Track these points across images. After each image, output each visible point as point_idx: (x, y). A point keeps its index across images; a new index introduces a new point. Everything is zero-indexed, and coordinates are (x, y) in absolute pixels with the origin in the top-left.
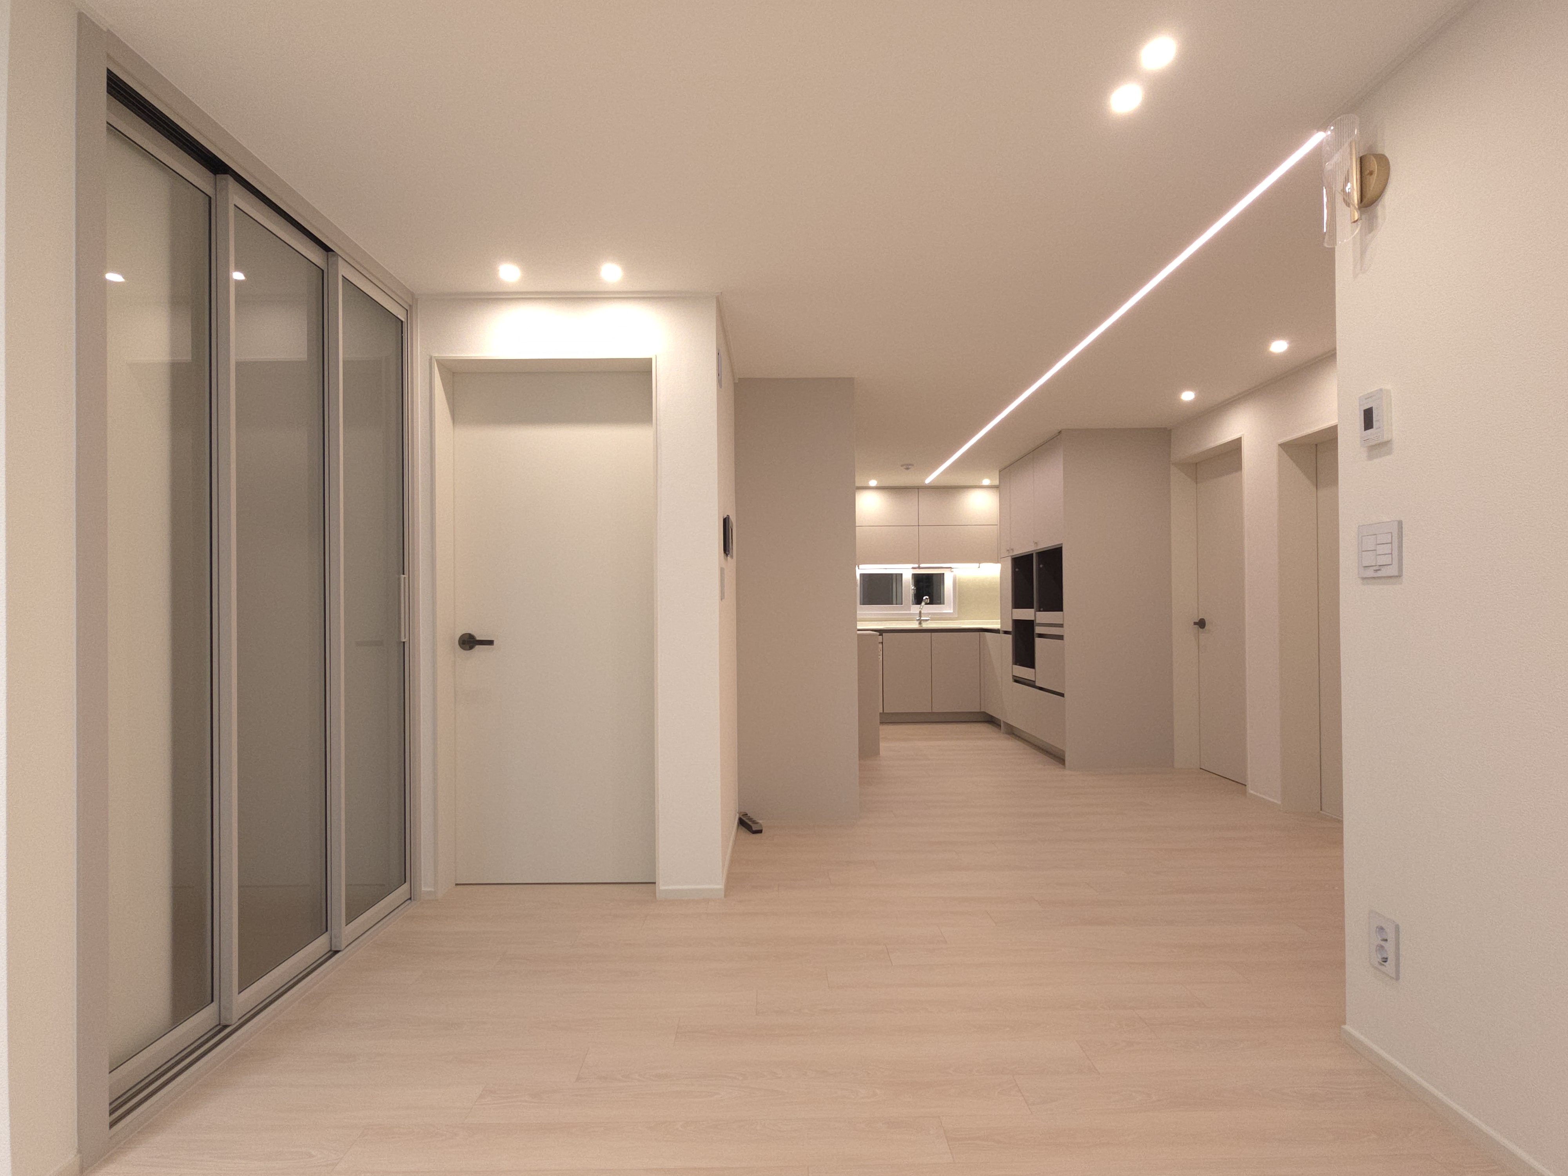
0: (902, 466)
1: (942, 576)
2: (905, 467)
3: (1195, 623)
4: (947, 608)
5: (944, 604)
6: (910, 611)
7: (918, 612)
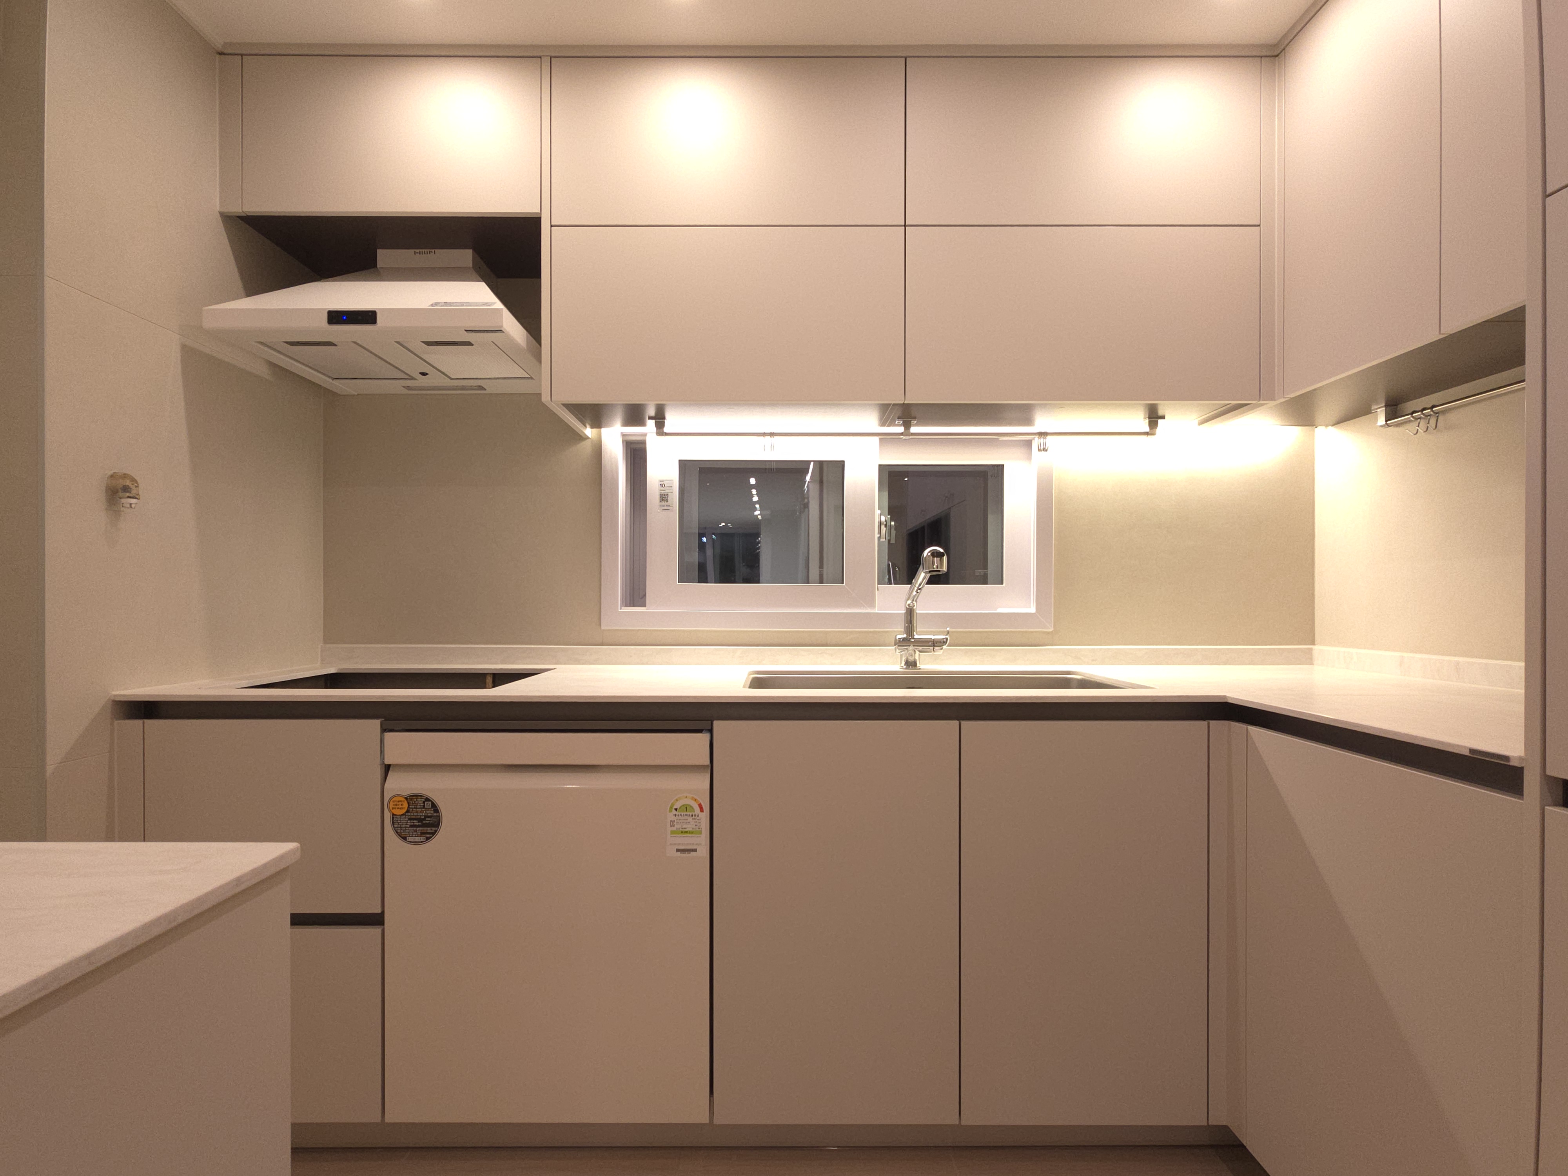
1: (991, 476)
4: (1012, 596)
6: (872, 604)
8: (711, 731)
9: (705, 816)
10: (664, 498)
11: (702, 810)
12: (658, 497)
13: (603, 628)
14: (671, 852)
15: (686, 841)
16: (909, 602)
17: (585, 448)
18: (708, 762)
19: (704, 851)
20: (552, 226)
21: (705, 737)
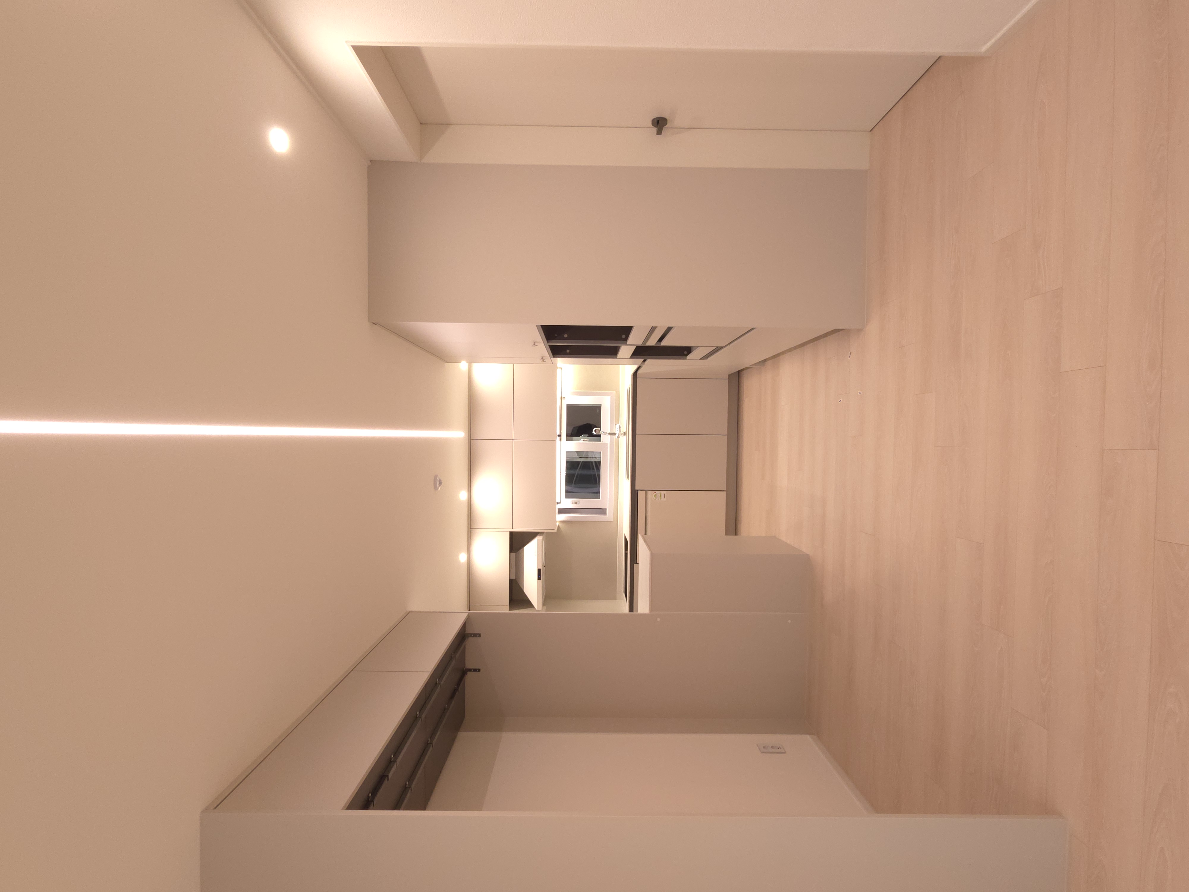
0: (436, 488)
1: (570, 408)
2: (438, 485)
3: (659, 132)
4: (606, 404)
5: (601, 405)
6: (607, 444)
7: (609, 436)
8: (638, 490)
9: (657, 492)
10: (576, 503)
11: (655, 493)
12: (576, 505)
13: (613, 520)
14: (665, 499)
15: (662, 496)
16: (607, 434)
17: (561, 525)
18: (645, 491)
19: (665, 492)
20: (512, 529)
21: (639, 491)
